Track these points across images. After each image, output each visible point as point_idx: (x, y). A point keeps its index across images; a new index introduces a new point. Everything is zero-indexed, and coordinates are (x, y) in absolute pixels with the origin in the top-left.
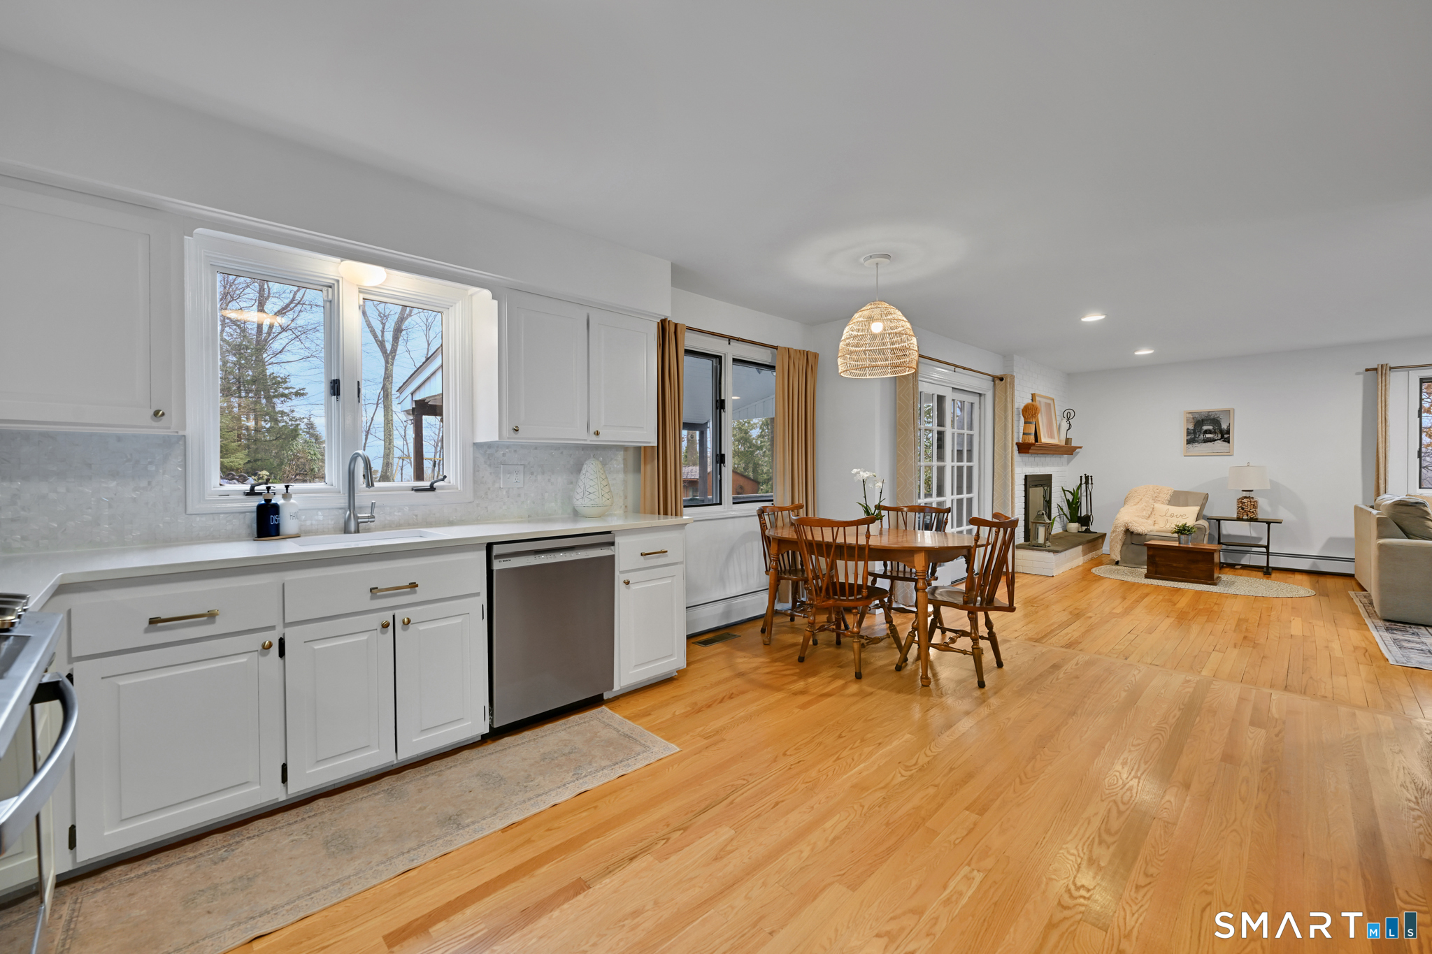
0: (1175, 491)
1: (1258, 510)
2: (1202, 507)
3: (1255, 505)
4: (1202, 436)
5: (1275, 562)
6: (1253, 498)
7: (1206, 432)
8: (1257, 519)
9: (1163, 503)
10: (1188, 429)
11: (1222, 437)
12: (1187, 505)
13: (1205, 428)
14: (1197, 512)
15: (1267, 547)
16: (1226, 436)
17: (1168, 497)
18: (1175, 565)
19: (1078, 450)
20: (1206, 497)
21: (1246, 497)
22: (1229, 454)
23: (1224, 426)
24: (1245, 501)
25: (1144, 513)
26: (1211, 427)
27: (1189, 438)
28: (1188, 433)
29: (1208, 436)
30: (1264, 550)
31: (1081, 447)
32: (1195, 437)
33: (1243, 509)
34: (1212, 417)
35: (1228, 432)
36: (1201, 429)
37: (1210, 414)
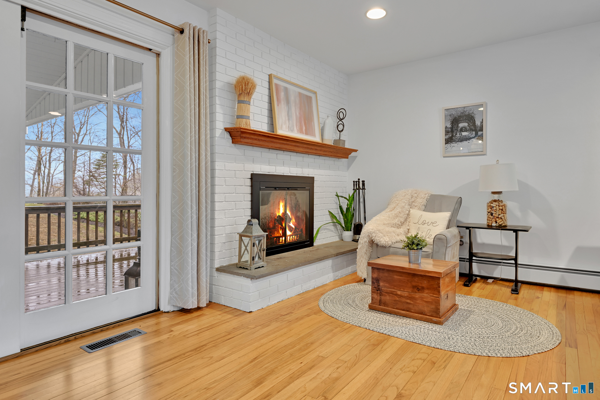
0: (432, 195)
1: (508, 216)
2: (455, 212)
3: (503, 211)
4: (458, 135)
5: (524, 275)
6: (502, 201)
7: (461, 130)
8: (506, 226)
9: (419, 209)
10: (446, 127)
11: (476, 134)
12: (440, 211)
13: (461, 125)
14: (447, 219)
15: (516, 259)
16: (480, 133)
17: (424, 202)
18: (399, 293)
19: (353, 154)
20: (460, 201)
21: (495, 201)
22: (482, 153)
23: (478, 123)
24: (494, 205)
25: (396, 221)
26: (466, 124)
27: (447, 137)
28: (447, 132)
29: (464, 134)
30: (513, 262)
31: (356, 151)
32: (452, 136)
33: (492, 214)
34: (467, 113)
35: (481, 130)
36: (458, 126)
37: (465, 110)
